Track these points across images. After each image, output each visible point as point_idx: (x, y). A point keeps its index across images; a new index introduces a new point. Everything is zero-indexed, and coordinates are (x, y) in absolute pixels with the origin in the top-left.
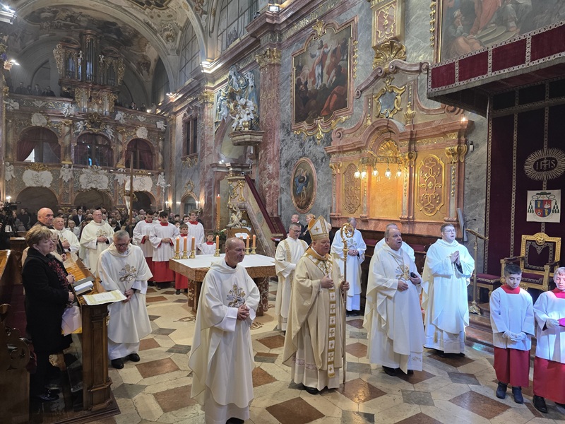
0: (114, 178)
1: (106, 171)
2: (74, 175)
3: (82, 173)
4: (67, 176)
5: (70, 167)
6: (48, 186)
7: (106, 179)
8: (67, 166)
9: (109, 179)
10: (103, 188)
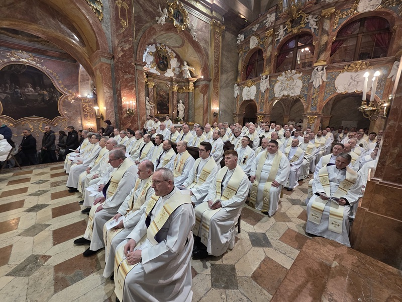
0: (308, 81)
1: (301, 74)
2: (270, 85)
3: (276, 81)
4: (264, 87)
5: (266, 78)
6: (253, 98)
7: (300, 83)
8: (264, 77)
9: (303, 83)
10: (296, 95)
